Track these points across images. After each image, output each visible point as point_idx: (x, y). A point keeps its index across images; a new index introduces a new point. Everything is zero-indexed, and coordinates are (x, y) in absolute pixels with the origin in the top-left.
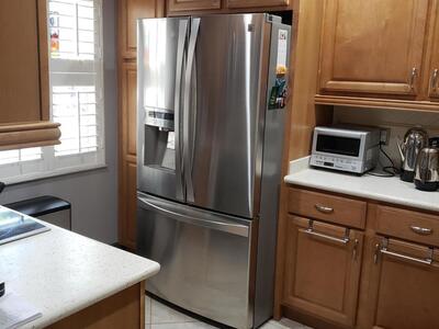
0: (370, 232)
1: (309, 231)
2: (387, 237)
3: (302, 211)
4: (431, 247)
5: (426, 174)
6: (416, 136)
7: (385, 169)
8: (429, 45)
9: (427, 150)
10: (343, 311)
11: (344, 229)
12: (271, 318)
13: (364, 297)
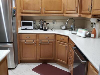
0: (38, 40)
1: (25, 43)
2: (41, 40)
3: (23, 39)
4: (49, 40)
5: (45, 28)
6: (41, 21)
7: (36, 28)
8: (42, 3)
9: (45, 23)
10: (34, 57)
11: (33, 41)
12: (18, 64)
13: (38, 53)
